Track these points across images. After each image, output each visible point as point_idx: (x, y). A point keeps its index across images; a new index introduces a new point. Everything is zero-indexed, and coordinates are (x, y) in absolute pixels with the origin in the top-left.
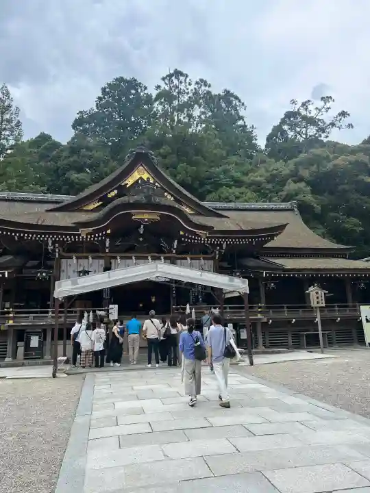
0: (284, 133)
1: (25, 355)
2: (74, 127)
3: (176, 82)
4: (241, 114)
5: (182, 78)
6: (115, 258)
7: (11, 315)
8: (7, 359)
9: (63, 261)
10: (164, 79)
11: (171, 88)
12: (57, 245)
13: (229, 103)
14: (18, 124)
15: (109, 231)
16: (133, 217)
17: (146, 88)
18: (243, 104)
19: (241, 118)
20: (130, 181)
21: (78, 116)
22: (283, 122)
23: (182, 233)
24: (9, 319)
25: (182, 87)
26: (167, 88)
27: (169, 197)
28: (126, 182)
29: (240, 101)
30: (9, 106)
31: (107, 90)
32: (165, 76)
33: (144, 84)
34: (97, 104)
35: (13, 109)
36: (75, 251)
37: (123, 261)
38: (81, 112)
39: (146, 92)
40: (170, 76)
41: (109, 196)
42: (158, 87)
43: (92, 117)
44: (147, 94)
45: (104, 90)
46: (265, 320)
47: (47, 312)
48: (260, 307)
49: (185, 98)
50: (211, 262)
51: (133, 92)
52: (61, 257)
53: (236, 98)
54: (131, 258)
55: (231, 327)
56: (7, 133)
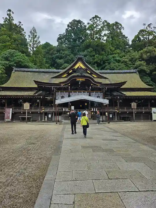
0: (139, 39)
5: (98, 19)
7: (43, 108)
10: (91, 20)
11: (93, 23)
13: (118, 28)
16: (77, 80)
18: (123, 27)
21: (59, 36)
25: (98, 22)
26: (92, 23)
29: (122, 26)
31: (70, 25)
34: (66, 31)
35: (37, 37)
38: (60, 35)
40: (93, 18)
41: (70, 72)
43: (64, 36)
46: (118, 112)
49: (99, 27)
50: (102, 93)
51: (79, 25)
53: (121, 25)
55: (106, 114)
56: (36, 45)
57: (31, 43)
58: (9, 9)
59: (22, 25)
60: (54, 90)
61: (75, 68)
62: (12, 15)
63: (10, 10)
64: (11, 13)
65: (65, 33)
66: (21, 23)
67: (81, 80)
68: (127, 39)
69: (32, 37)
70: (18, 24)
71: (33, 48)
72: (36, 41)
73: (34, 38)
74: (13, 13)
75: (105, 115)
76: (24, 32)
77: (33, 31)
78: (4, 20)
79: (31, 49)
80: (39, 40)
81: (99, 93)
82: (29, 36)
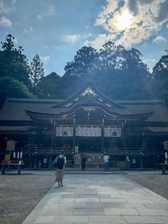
0: (162, 66)
1: (41, 166)
2: (65, 69)
3: (109, 46)
4: (140, 58)
5: (112, 45)
6: (78, 127)
7: (36, 150)
8: (34, 167)
9: (57, 128)
10: (103, 46)
11: (106, 50)
12: (54, 121)
13: (135, 54)
14: (43, 70)
15: (74, 116)
16: (84, 110)
17: (96, 50)
18: (141, 54)
19: (140, 60)
20: (84, 94)
21: (67, 64)
22: (161, 61)
23: (105, 116)
24: (35, 151)
25: (112, 48)
26: (105, 50)
27: (101, 100)
28: (83, 94)
29: (139, 53)
30: (39, 63)
31: (79, 52)
32: (104, 44)
33: (95, 48)
34: (75, 59)
36: (61, 124)
37: (81, 128)
38: (68, 63)
39: (96, 52)
40: (106, 44)
41: (75, 101)
42: (101, 50)
43: (73, 64)
44: (96, 53)
45: (77, 52)
46: (144, 155)
47: (50, 149)
48: (142, 149)
49: (113, 53)
50: (120, 129)
51: (90, 52)
52: (56, 126)
53: (138, 51)
54: (84, 127)
55: (127, 158)
56: (38, 74)
57: (33, 72)
58: (9, 34)
59: (23, 50)
60: (53, 123)
61: (83, 95)
62: (12, 40)
63: (10, 36)
64: (12, 38)
65: (74, 61)
66: (21, 48)
67: (90, 109)
68: (147, 67)
69: (34, 65)
70: (18, 49)
71: (35, 77)
72: (39, 69)
73: (37, 66)
74: (14, 38)
75: (125, 160)
76: (26, 59)
77: (36, 59)
78: (2, 46)
79: (33, 77)
80: (43, 67)
81: (116, 128)
82: (32, 64)
